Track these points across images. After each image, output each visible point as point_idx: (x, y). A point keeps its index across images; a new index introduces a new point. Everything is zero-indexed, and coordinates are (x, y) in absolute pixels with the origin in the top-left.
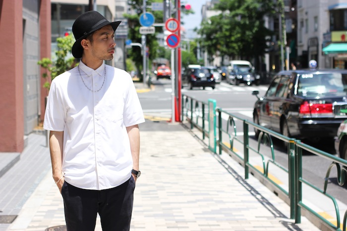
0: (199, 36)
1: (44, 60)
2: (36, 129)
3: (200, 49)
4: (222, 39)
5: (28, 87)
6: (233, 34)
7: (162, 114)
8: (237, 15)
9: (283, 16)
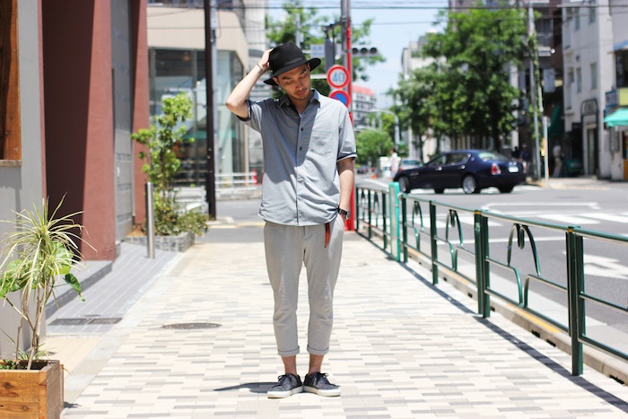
0: (399, 102)
1: (142, 131)
2: (130, 236)
3: (400, 125)
5: (118, 171)
6: (454, 96)
8: (459, 64)
9: (536, 63)
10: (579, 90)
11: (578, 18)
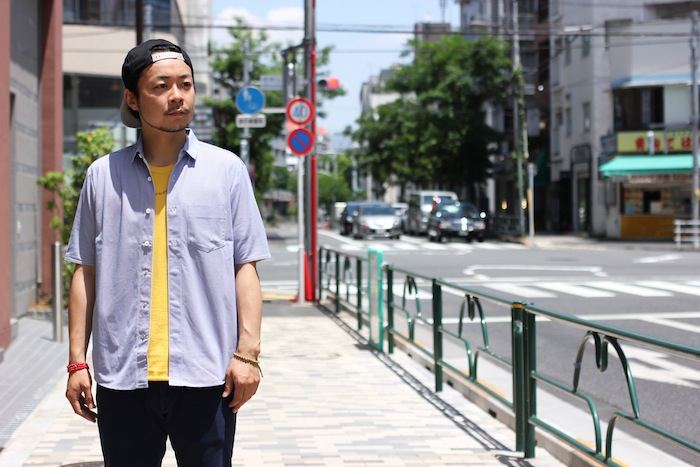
0: (356, 145)
1: (50, 175)
2: (33, 310)
3: (358, 170)
4: (401, 149)
5: (19, 225)
6: (422, 139)
7: (280, 290)
8: (431, 100)
9: (521, 101)
10: (569, 134)
11: (568, 50)
